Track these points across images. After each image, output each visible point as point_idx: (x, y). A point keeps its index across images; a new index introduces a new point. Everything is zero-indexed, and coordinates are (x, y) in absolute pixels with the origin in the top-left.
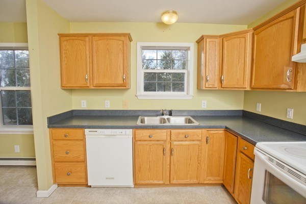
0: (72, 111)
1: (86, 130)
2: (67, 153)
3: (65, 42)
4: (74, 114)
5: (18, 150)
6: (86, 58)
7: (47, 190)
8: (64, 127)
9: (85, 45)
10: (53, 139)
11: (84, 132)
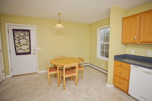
0: (126, 55)
1: (131, 65)
2: (120, 74)
3: (125, 21)
4: (127, 56)
5: (103, 66)
6: (136, 27)
7: (110, 85)
8: (120, 61)
9: (136, 20)
10: (115, 65)
11: (130, 66)
